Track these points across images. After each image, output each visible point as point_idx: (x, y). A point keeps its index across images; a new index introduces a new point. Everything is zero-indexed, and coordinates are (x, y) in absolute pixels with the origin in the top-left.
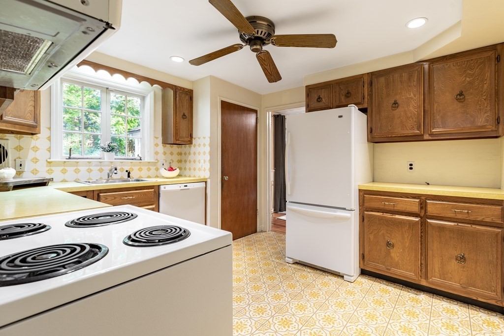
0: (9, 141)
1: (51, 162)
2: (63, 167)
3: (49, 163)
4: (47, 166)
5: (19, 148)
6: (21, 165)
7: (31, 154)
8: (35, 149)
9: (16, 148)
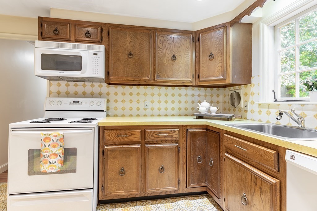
0: (242, 90)
1: (261, 104)
2: (268, 109)
3: (259, 104)
4: (258, 108)
5: (246, 94)
6: (246, 107)
7: (251, 98)
8: (253, 94)
9: (245, 95)
